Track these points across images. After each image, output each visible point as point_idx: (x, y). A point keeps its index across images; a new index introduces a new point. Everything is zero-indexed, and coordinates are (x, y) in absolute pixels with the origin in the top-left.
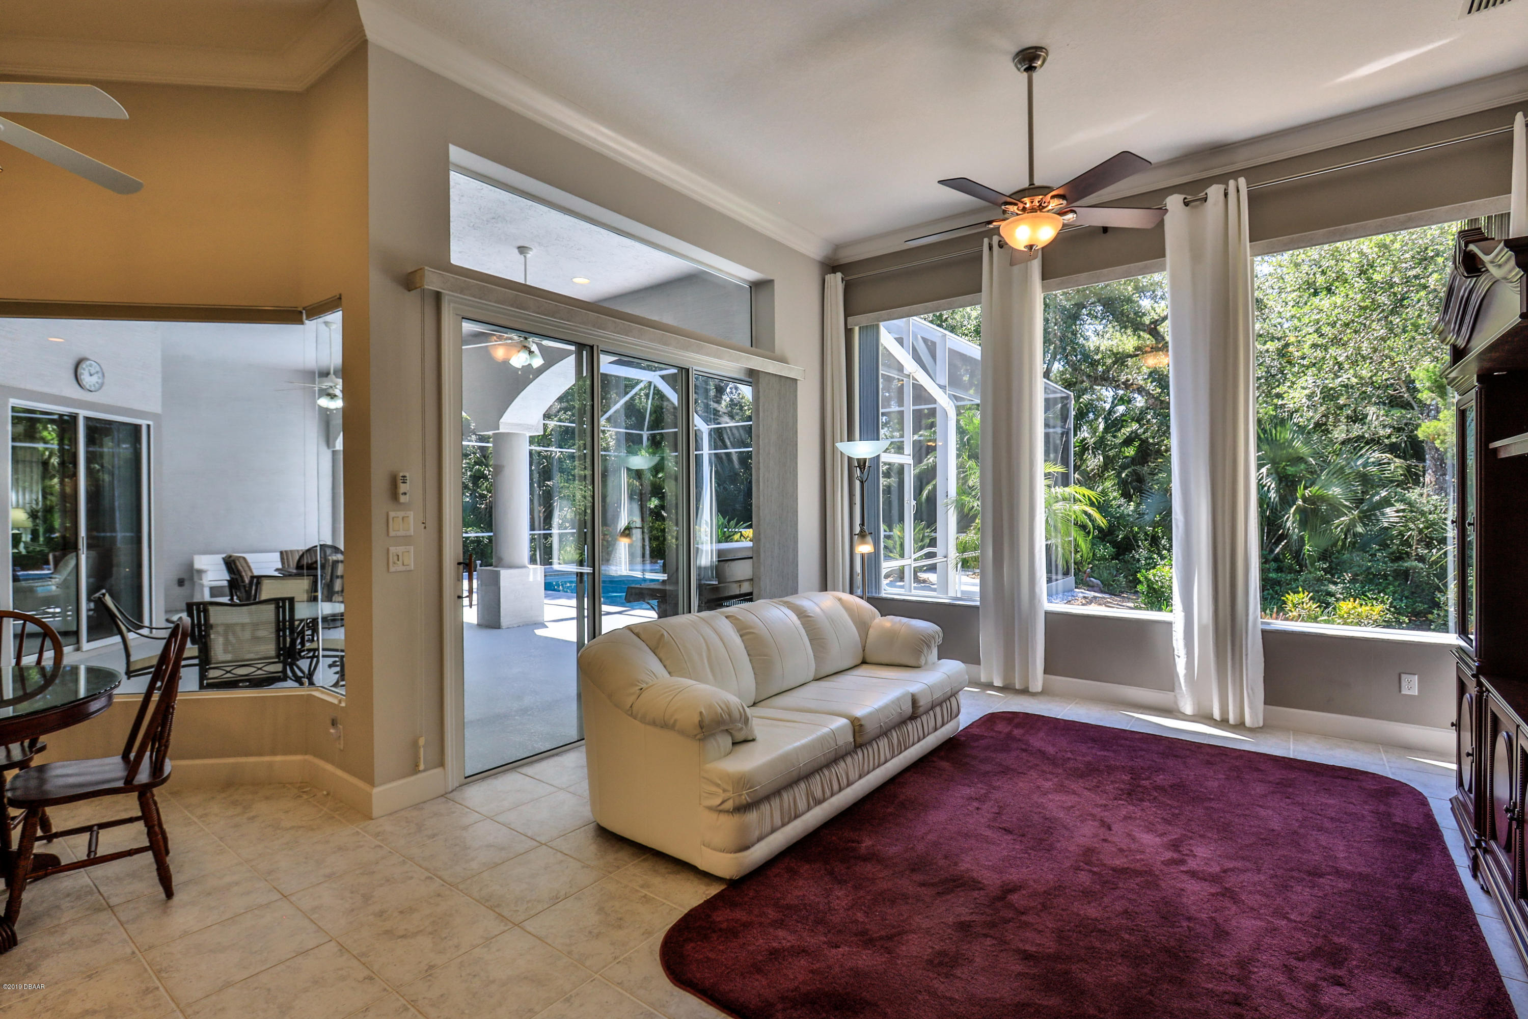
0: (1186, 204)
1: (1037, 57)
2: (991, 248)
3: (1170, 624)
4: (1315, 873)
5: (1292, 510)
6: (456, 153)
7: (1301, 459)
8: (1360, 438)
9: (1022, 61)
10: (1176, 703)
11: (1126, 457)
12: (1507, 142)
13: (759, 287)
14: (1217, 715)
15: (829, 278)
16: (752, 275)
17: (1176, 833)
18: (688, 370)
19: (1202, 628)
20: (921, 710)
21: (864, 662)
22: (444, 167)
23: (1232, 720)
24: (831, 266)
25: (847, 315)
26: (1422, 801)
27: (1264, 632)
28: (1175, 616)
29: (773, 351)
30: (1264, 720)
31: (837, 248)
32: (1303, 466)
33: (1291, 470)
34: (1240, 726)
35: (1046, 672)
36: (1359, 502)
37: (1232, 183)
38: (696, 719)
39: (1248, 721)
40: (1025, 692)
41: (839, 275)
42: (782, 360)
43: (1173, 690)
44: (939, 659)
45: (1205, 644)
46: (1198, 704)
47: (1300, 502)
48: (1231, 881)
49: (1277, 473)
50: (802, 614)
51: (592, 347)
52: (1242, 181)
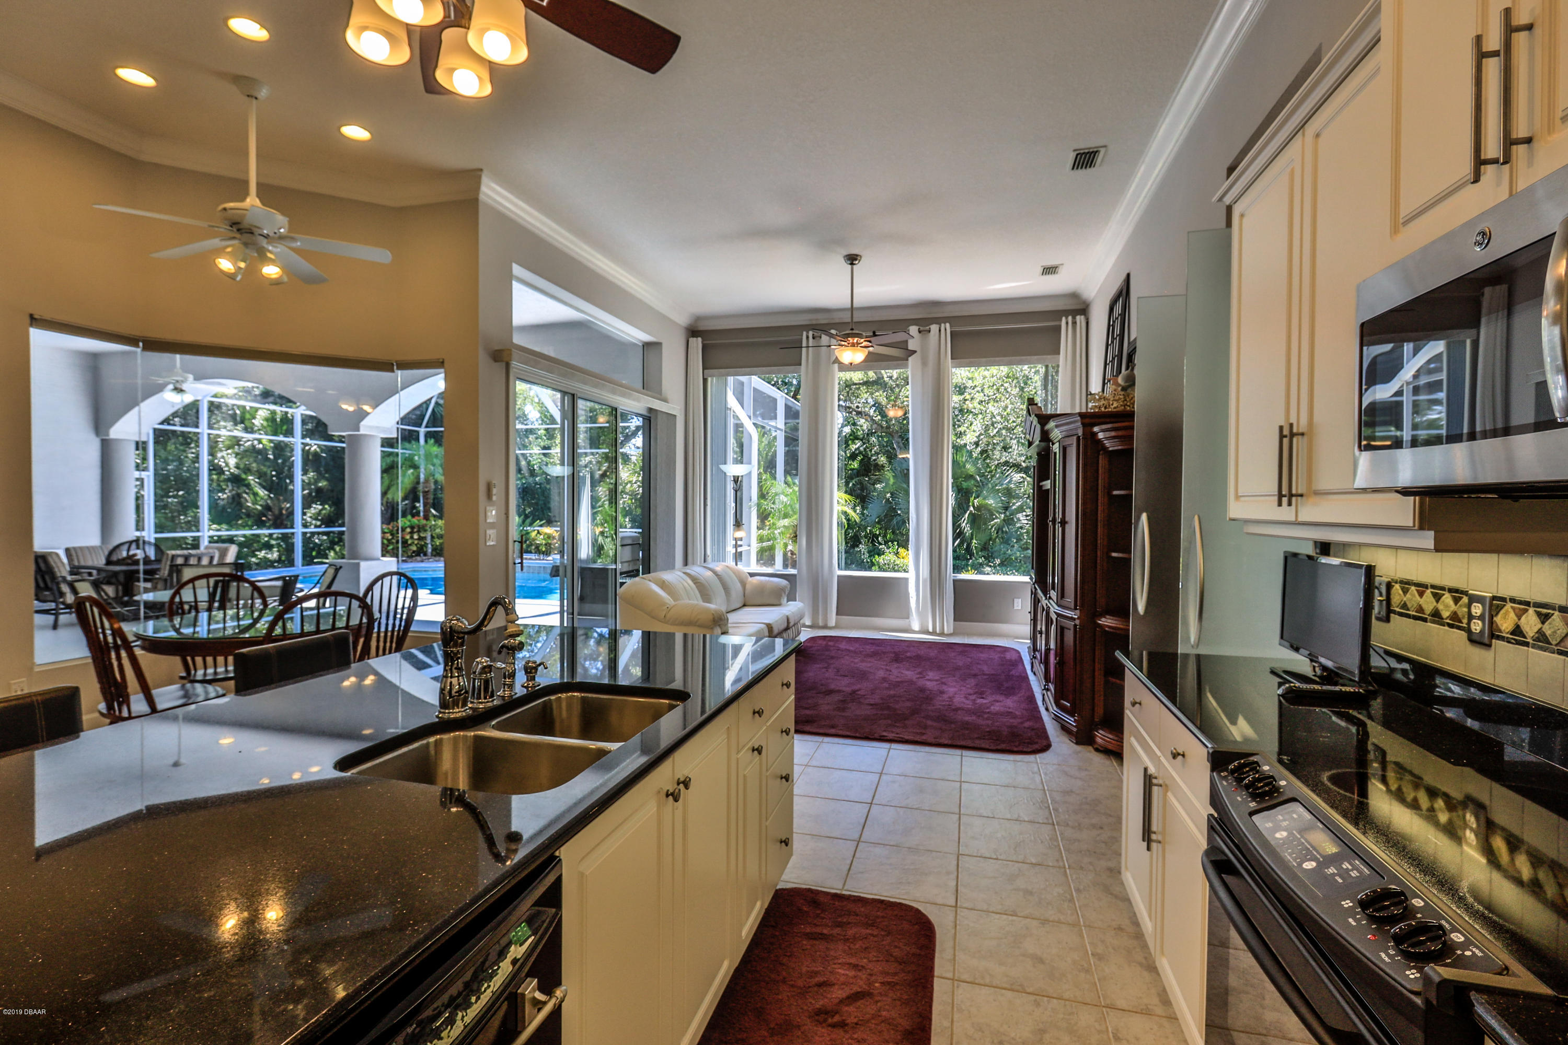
0: (920, 332)
1: (856, 260)
2: (808, 337)
3: (906, 579)
4: (975, 675)
5: (967, 515)
6: (517, 270)
7: (971, 477)
8: (1006, 463)
9: (849, 259)
10: (910, 625)
11: (853, 469)
12: (1058, 329)
13: (649, 347)
14: (931, 630)
15: (692, 340)
16: (646, 338)
17: (919, 670)
18: (616, 409)
19: (924, 581)
20: (791, 624)
21: (744, 605)
22: (509, 277)
23: (938, 631)
24: (693, 332)
25: (704, 369)
26: (1018, 652)
27: (954, 581)
28: (911, 576)
29: (661, 394)
30: (954, 629)
31: (698, 319)
32: (973, 482)
33: (965, 485)
34: (942, 634)
35: (837, 614)
36: (1006, 508)
37: (943, 325)
38: (711, 617)
39: (946, 632)
40: (825, 627)
41: (700, 339)
42: (665, 400)
43: (908, 618)
44: (788, 601)
45: (925, 589)
46: (922, 625)
47: (972, 509)
48: (944, 680)
49: (957, 486)
50: (695, 580)
51: (573, 395)
52: (948, 325)
